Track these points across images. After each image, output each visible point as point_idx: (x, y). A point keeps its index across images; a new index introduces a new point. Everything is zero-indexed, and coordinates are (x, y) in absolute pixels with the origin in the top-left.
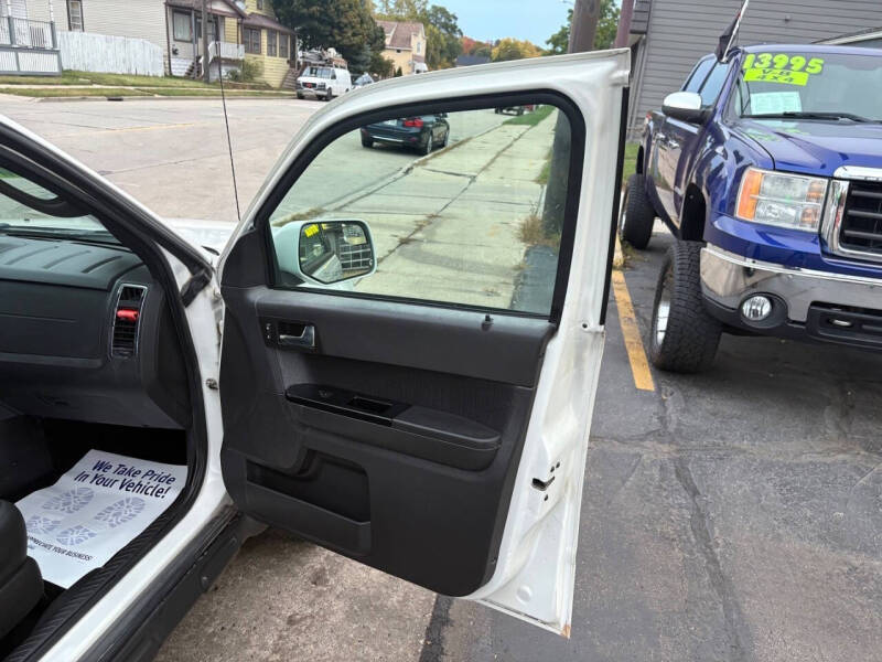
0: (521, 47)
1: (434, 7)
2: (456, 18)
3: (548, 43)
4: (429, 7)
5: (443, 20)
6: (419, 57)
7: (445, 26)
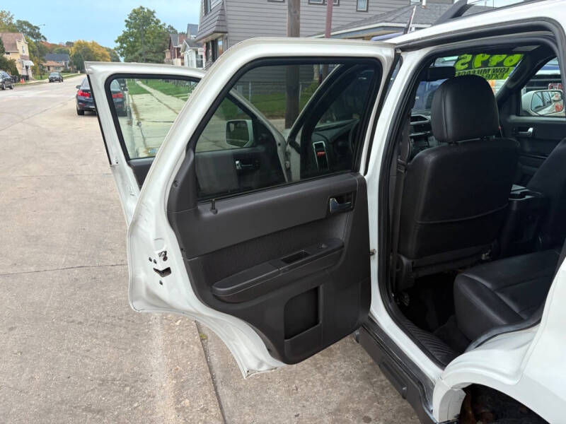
0: (90, 46)
1: (18, 21)
2: (39, 29)
3: (116, 42)
4: (14, 21)
5: (28, 30)
6: (26, 56)
7: (31, 34)
